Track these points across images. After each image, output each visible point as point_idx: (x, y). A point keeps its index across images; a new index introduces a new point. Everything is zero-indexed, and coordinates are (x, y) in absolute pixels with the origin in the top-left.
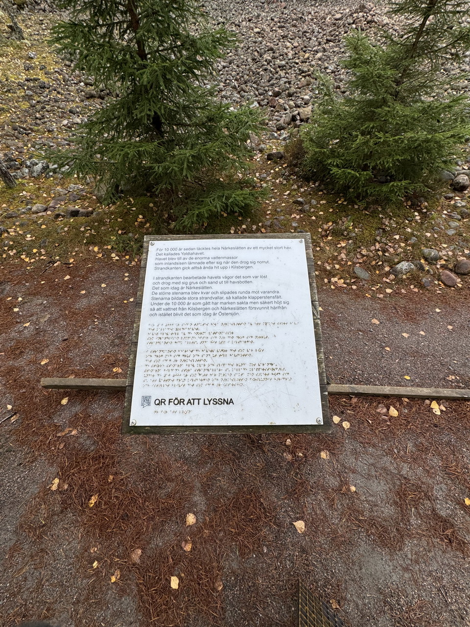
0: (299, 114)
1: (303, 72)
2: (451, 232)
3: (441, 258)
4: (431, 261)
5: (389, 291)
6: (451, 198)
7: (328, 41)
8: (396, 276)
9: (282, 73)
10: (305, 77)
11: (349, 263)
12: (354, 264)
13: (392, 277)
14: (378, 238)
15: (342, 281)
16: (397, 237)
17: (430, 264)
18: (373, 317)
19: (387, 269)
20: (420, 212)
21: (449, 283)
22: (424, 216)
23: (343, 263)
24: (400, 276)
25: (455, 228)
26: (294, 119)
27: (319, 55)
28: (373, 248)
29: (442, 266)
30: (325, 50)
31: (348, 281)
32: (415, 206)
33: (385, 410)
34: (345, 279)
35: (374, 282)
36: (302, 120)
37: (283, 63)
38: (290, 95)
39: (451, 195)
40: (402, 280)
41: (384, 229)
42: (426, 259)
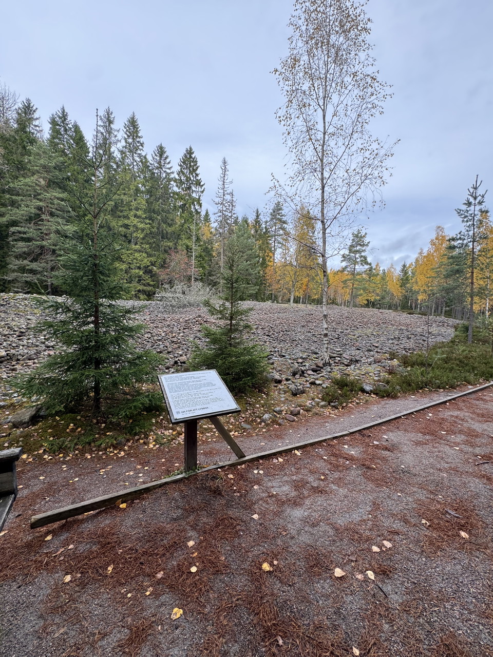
0: (179, 360)
1: (174, 342)
2: (283, 399)
3: (283, 411)
4: (280, 412)
5: (264, 430)
6: (276, 386)
7: (184, 329)
8: (265, 422)
9: (161, 343)
10: (176, 344)
11: (237, 423)
12: (240, 423)
13: (263, 424)
14: (248, 408)
15: (237, 433)
16: (258, 406)
17: (279, 414)
18: (261, 442)
19: (259, 421)
20: (264, 393)
21: (291, 420)
22: (267, 395)
23: (234, 424)
24: (267, 422)
25: (284, 397)
26: (176, 363)
27: (182, 334)
28: (247, 413)
29: (285, 414)
30: (184, 332)
31: (240, 432)
32: (261, 391)
33: (277, 461)
34: (238, 431)
35: (254, 429)
36: (181, 363)
37: (160, 338)
38: (169, 352)
39: (276, 385)
40: (269, 424)
41: (249, 403)
42: (276, 412)
